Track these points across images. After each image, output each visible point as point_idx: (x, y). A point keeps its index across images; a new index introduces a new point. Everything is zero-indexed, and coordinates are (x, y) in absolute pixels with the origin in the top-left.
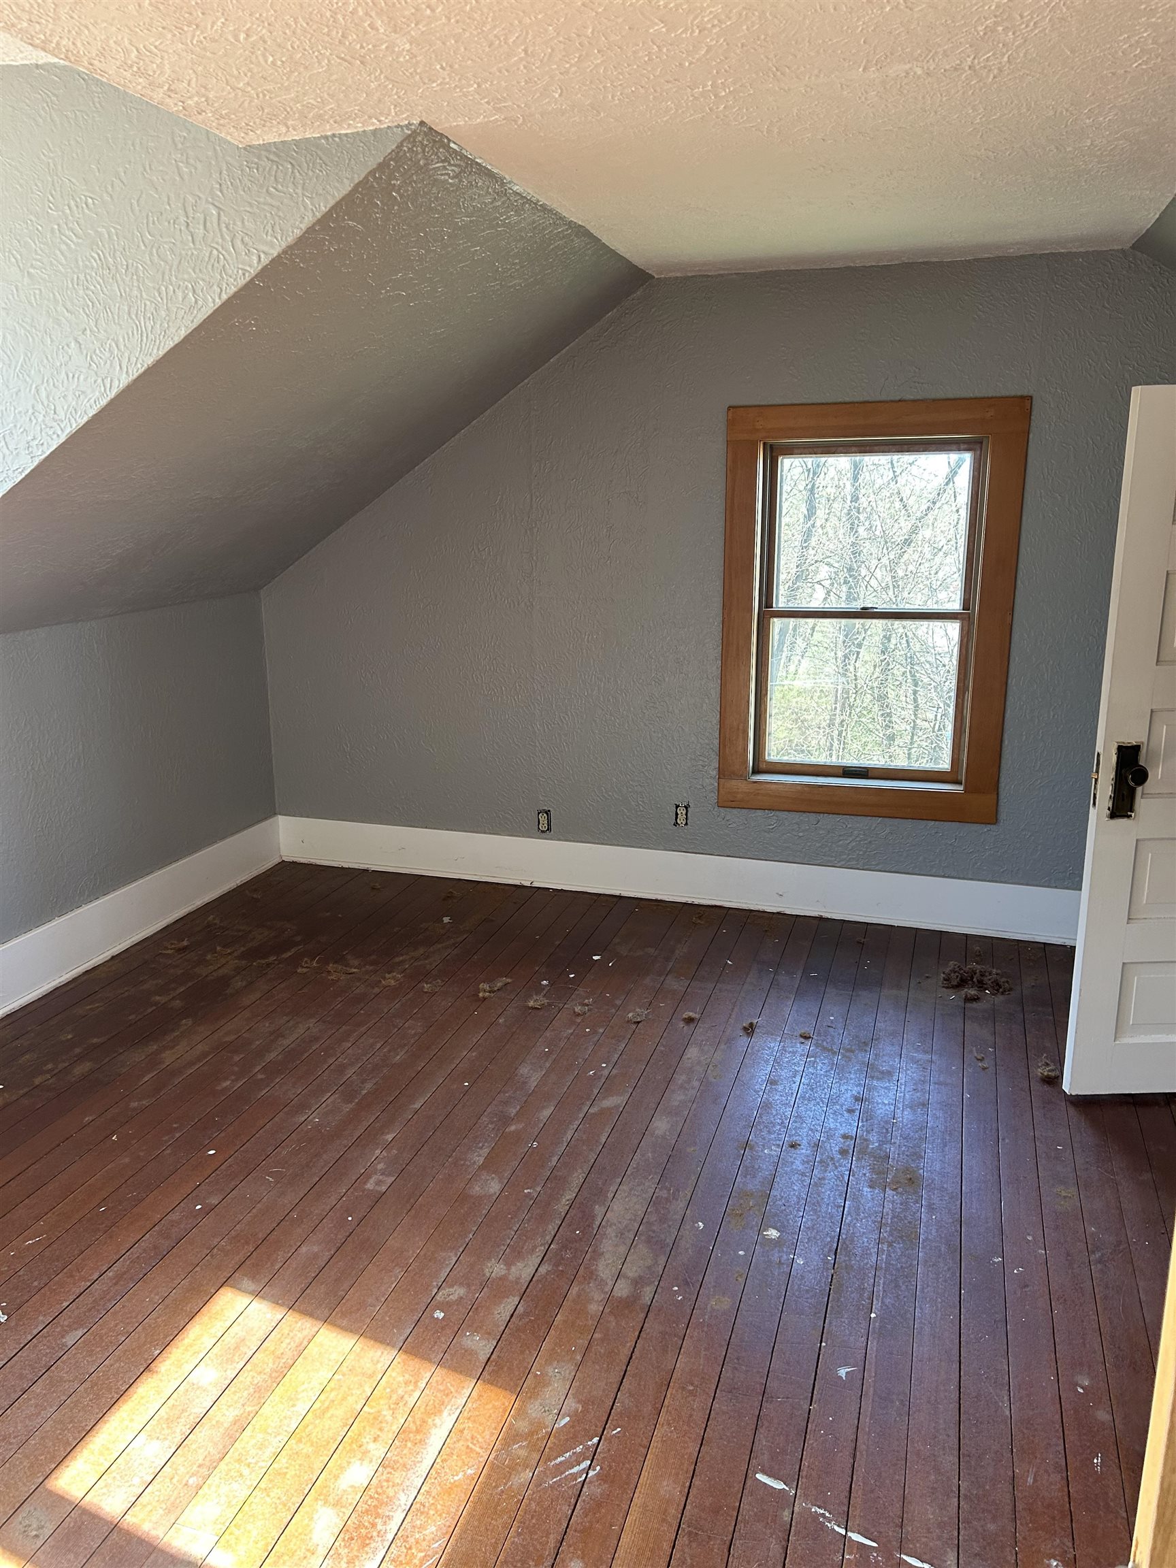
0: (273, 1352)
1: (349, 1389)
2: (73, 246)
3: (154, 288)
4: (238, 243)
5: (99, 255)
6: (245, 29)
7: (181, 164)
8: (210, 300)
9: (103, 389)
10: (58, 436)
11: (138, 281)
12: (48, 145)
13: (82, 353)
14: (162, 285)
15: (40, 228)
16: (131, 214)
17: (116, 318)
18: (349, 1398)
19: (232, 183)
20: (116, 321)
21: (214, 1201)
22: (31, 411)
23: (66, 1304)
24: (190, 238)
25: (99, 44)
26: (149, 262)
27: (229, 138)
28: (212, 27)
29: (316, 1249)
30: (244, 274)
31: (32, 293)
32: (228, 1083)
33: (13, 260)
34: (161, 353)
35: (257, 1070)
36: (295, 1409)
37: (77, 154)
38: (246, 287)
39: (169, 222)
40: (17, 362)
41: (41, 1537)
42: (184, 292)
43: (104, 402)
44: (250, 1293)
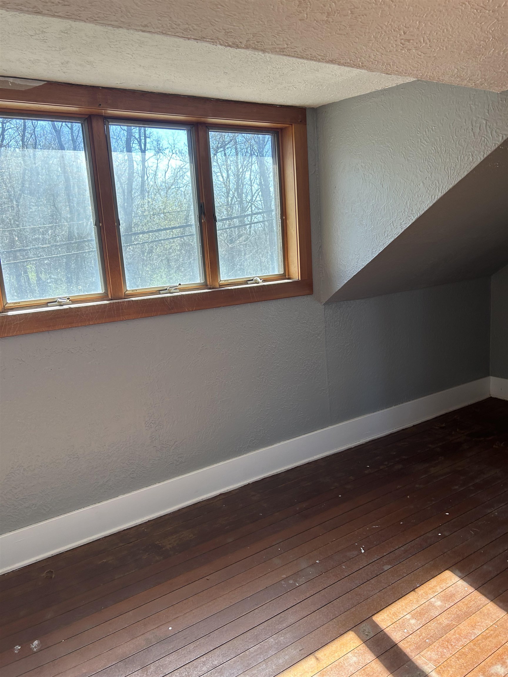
0: (467, 604)
1: (500, 633)
2: (425, 146)
3: (456, 157)
4: (494, 132)
5: (435, 148)
6: (503, 50)
7: (471, 105)
8: (479, 158)
9: (431, 200)
10: (412, 219)
11: (449, 155)
12: (419, 109)
13: (424, 187)
14: (459, 155)
15: (413, 142)
16: (449, 129)
17: (439, 171)
18: (499, 636)
19: (493, 109)
20: (439, 172)
21: (447, 534)
22: (403, 211)
23: (385, 554)
24: (473, 135)
25: (442, 71)
26: (455, 147)
27: (494, 91)
28: (489, 53)
29: (490, 569)
30: (495, 145)
31: (408, 167)
32: (457, 487)
33: (402, 155)
34: (456, 183)
35: (470, 485)
36: (474, 631)
37: (430, 111)
38: (496, 150)
39: (465, 130)
40: (400, 194)
41: (369, 636)
42: (468, 157)
43: (431, 205)
44: (459, 577)
